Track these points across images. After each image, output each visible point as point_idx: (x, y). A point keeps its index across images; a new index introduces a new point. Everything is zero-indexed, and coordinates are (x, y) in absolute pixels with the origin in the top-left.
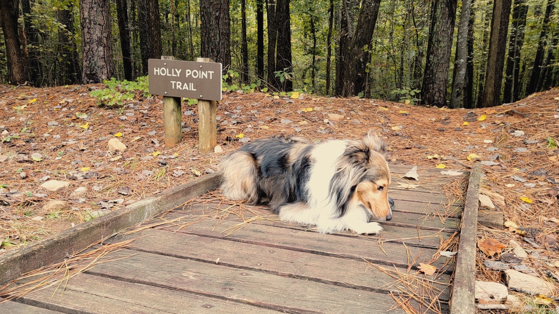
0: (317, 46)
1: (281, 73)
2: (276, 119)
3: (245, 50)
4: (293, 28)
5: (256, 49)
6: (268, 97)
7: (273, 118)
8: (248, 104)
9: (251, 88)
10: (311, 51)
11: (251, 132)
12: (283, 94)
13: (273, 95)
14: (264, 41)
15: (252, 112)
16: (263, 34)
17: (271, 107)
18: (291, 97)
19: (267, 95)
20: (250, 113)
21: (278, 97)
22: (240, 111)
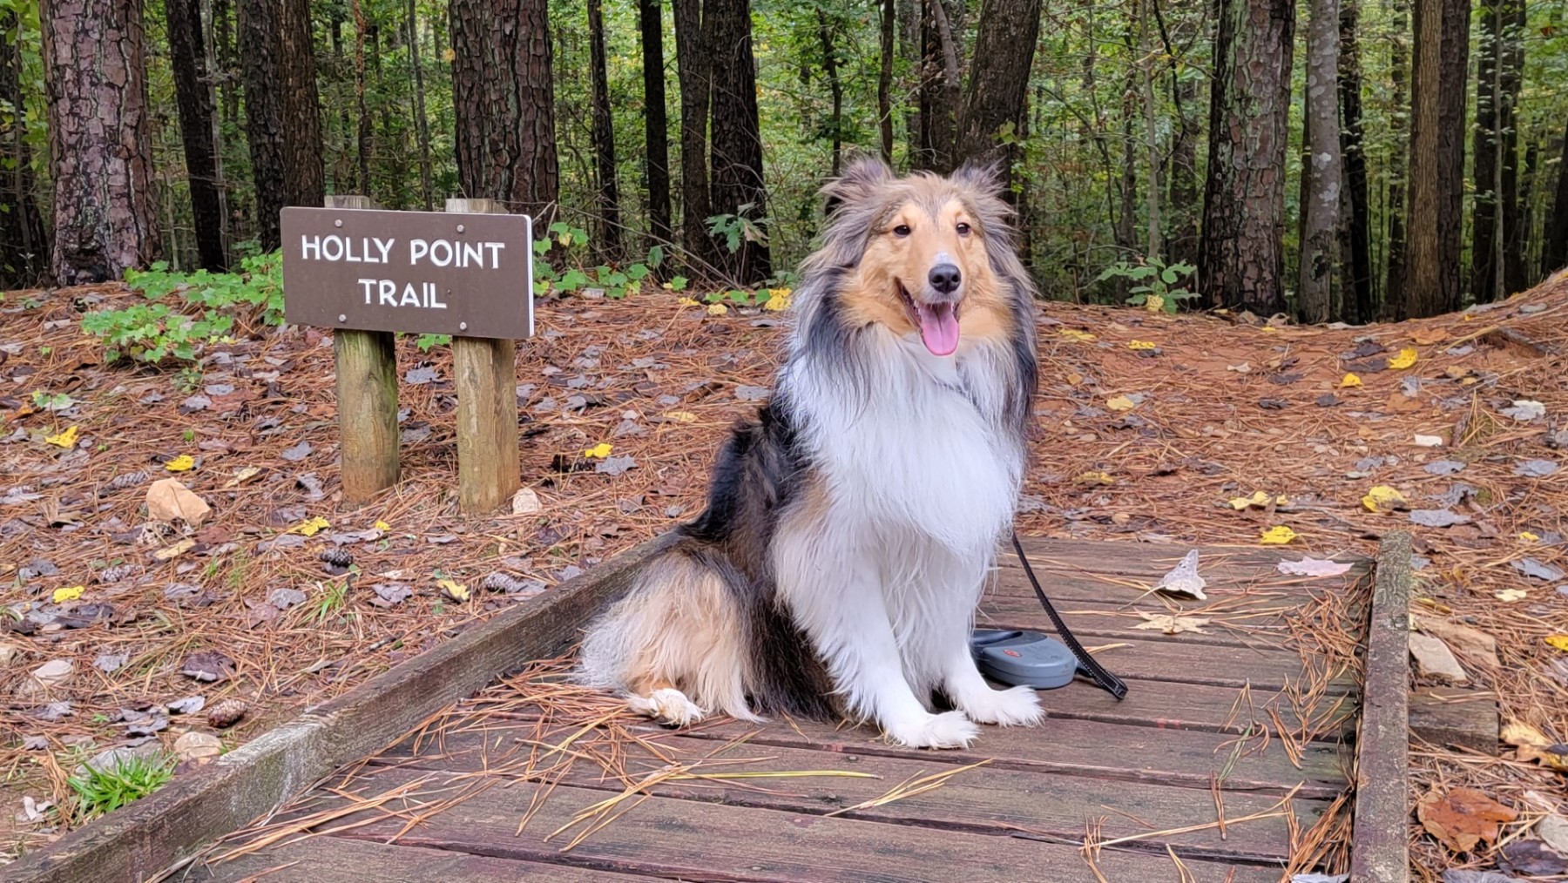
0: (844, 111)
1: (730, 221)
2: (720, 386)
3: (603, 137)
4: (761, 53)
5: (642, 126)
6: (690, 308)
7: (707, 381)
8: (623, 335)
9: (631, 281)
10: (827, 131)
11: (636, 437)
12: (740, 296)
13: (707, 303)
14: (667, 103)
15: (639, 363)
16: (662, 77)
17: (701, 343)
18: (767, 306)
19: (687, 301)
20: (629, 368)
21: (721, 309)
22: (597, 361)
